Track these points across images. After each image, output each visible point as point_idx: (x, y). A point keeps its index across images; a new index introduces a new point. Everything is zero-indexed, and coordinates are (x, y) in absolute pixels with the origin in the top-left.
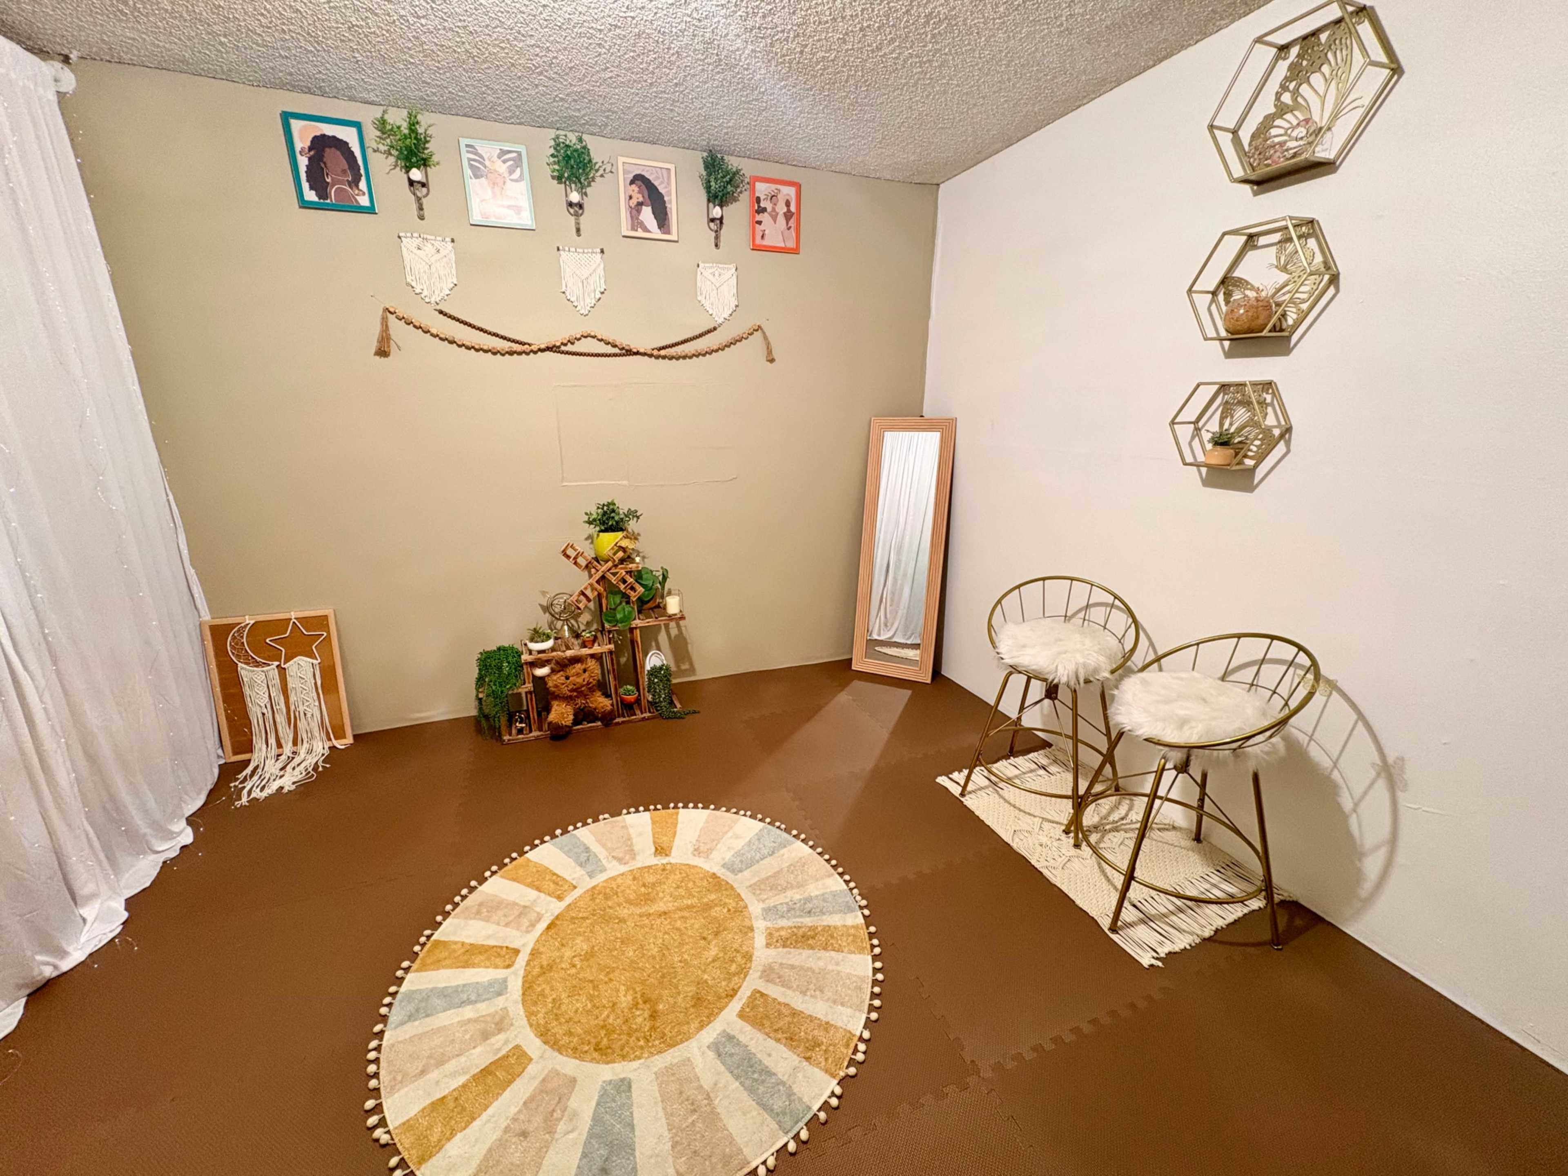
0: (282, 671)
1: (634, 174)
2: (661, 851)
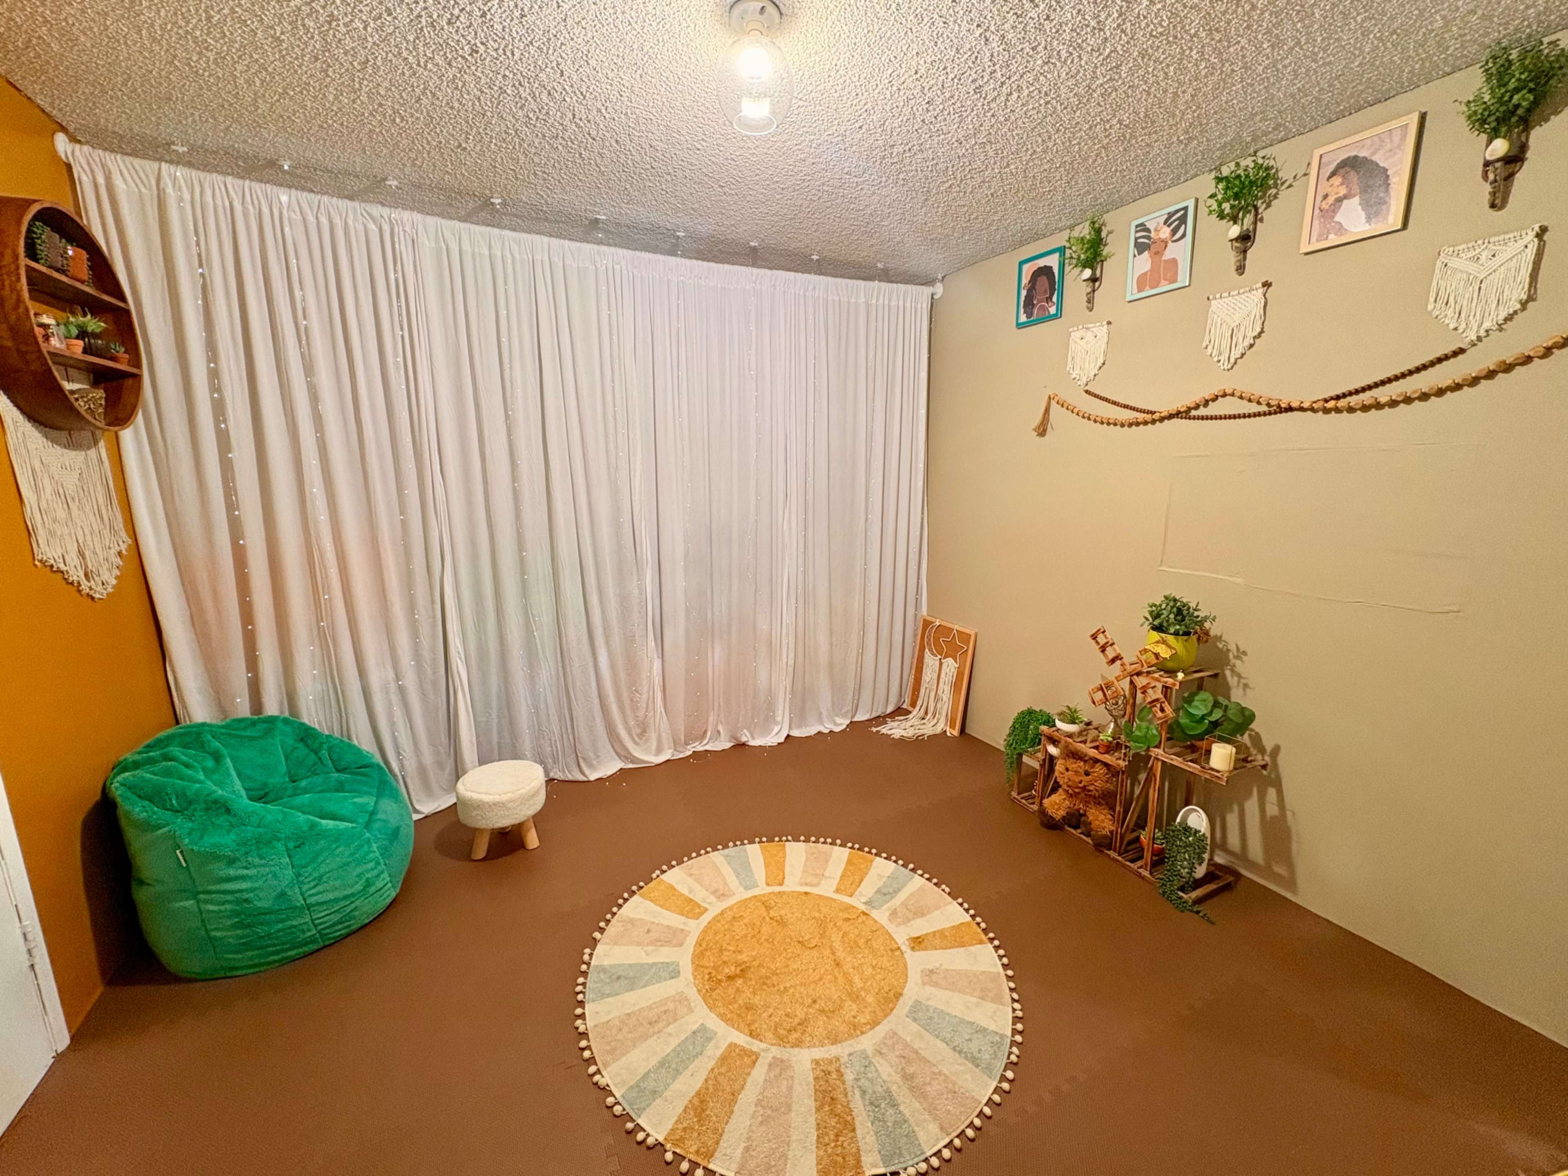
0: (941, 664)
1: (1338, 161)
2: (917, 942)
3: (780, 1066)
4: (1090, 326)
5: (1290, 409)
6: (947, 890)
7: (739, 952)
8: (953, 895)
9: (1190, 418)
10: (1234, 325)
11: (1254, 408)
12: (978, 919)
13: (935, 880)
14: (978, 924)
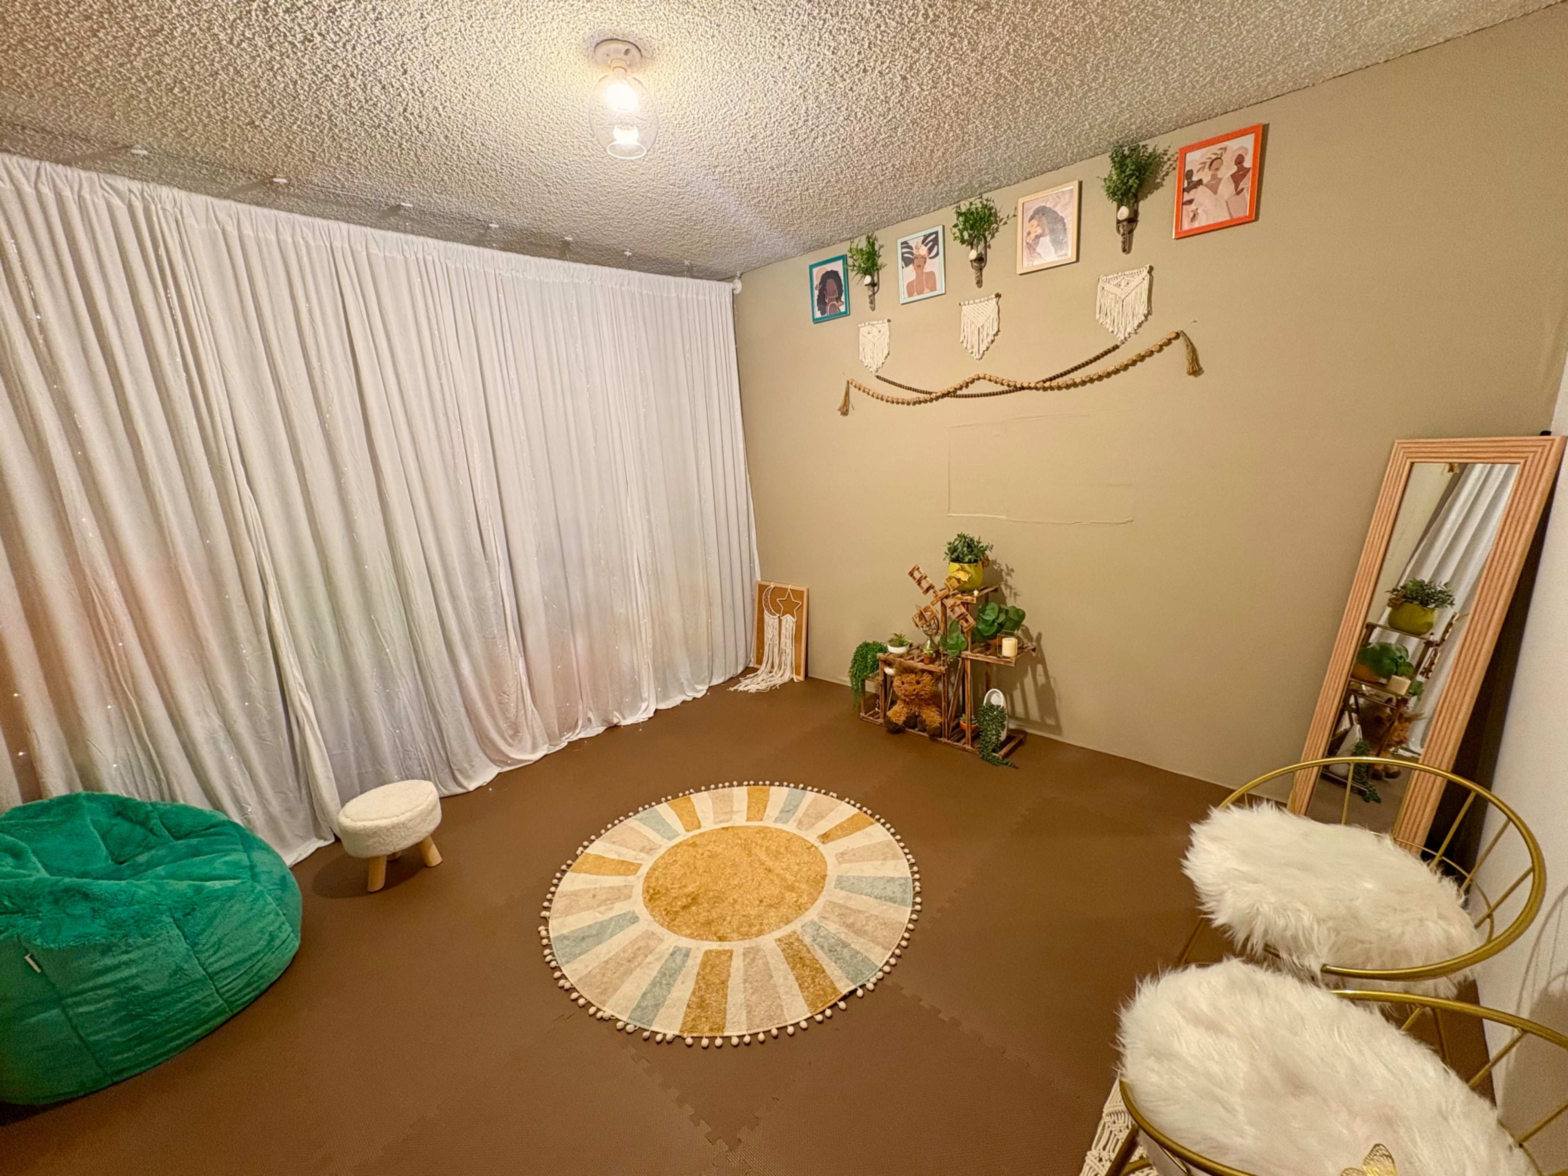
0: (780, 621)
1: (1034, 208)
2: (825, 837)
3: (751, 954)
4: (874, 322)
5: (1022, 388)
6: (835, 795)
7: (685, 886)
8: (841, 798)
9: (957, 397)
10: (979, 325)
11: (1000, 388)
12: (865, 809)
13: (823, 791)
14: (865, 812)
